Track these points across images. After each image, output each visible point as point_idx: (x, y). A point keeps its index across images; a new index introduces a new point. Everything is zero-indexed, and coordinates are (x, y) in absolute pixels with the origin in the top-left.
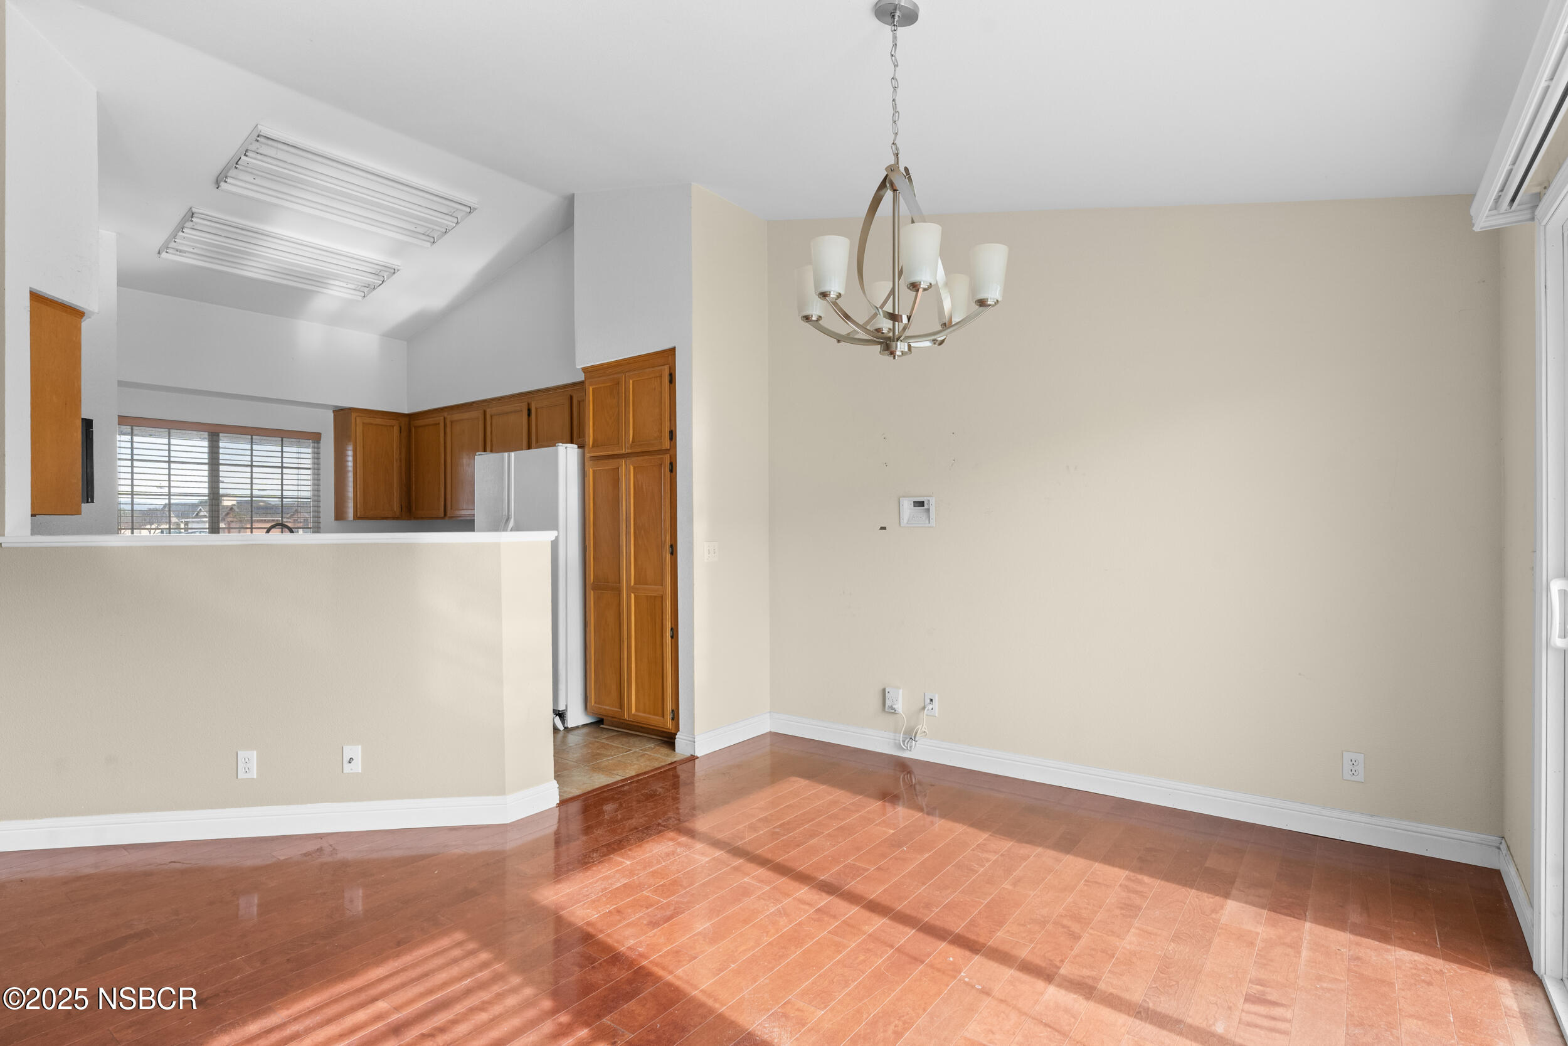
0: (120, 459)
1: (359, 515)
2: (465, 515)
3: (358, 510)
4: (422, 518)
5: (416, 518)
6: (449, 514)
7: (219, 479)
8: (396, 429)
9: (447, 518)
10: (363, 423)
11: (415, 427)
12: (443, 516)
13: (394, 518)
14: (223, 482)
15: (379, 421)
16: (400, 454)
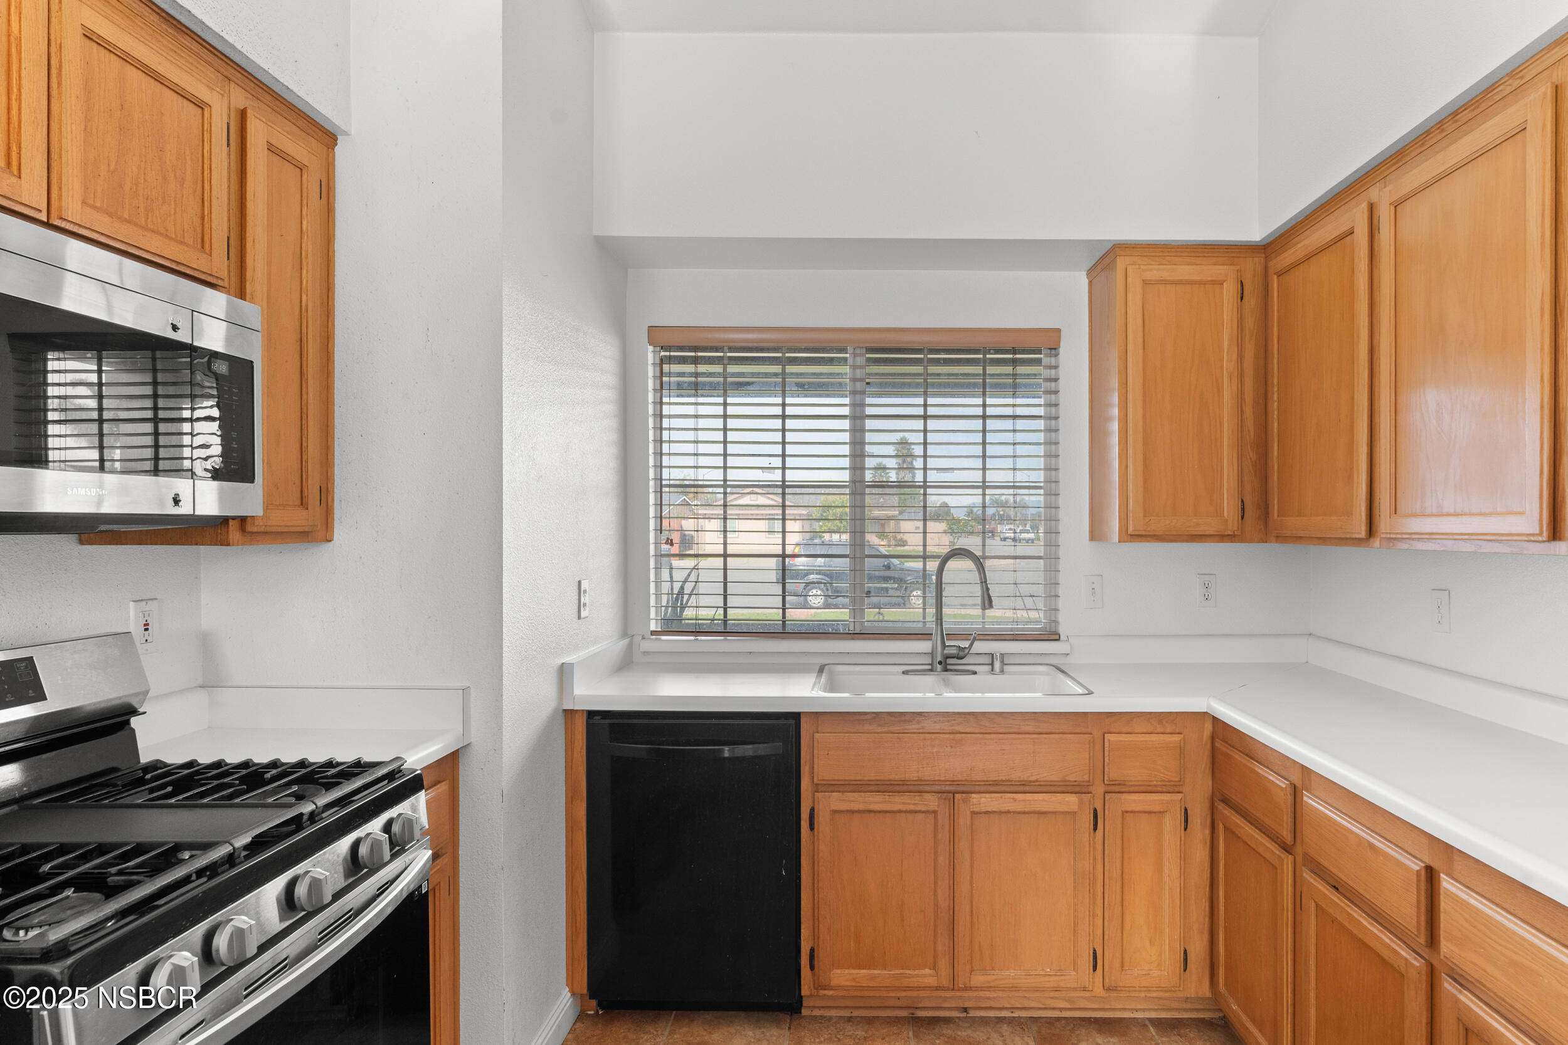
1: (1134, 527)
2: (1431, 536)
3: (1131, 515)
4: (1298, 539)
5: (1281, 538)
6: (1384, 523)
8: (1229, 290)
9: (1376, 543)
10: (1146, 283)
11: (1280, 274)
12: (1363, 534)
13: (1223, 537)
15: (1185, 271)
16: (1241, 357)
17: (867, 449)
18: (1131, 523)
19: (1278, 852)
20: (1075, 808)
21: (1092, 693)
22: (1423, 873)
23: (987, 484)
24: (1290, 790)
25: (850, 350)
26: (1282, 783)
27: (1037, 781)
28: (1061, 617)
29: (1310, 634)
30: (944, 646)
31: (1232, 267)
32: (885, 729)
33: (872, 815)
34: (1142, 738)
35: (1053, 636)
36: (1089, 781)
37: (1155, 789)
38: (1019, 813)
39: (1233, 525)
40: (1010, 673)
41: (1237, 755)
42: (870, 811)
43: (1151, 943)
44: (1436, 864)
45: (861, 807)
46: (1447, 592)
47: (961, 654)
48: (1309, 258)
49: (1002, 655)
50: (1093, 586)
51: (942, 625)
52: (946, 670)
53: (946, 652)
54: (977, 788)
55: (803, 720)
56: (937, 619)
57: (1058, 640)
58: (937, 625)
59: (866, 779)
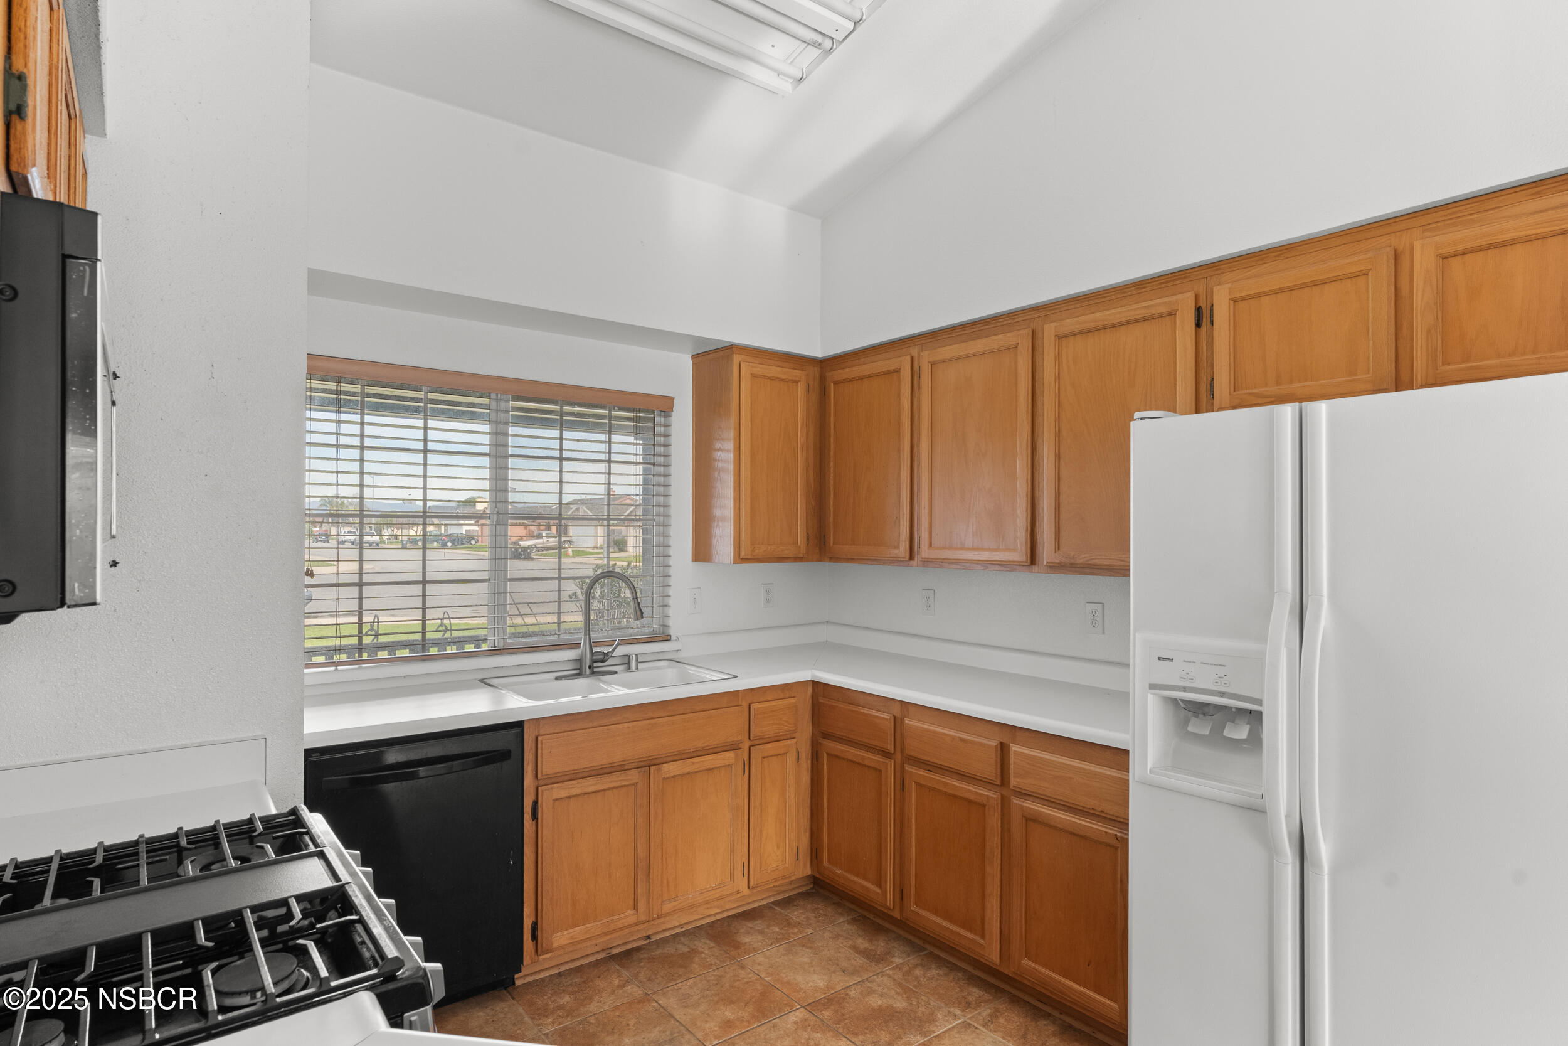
0: (310, 444)
1: (742, 554)
3: (744, 543)
4: (848, 559)
5: (831, 559)
7: (507, 485)
8: (801, 387)
10: (756, 376)
11: (835, 382)
13: (797, 559)
14: (514, 491)
15: (774, 371)
17: (509, 484)
18: (742, 549)
19: (881, 760)
20: (732, 761)
21: (737, 677)
22: (999, 746)
23: (611, 517)
24: (892, 720)
25: (493, 396)
26: (887, 716)
27: (707, 746)
28: (671, 622)
29: (827, 622)
30: (592, 654)
31: (803, 372)
32: (595, 724)
33: (586, 796)
34: (773, 703)
35: (664, 637)
36: (741, 740)
37: (782, 738)
38: (696, 772)
39: (803, 551)
40: (644, 670)
41: (841, 705)
42: (585, 793)
43: (778, 848)
44: (1004, 741)
45: (579, 791)
46: (933, 592)
47: (605, 657)
48: (862, 378)
49: (637, 655)
50: (695, 596)
51: (589, 635)
52: (593, 673)
53: (594, 658)
54: (665, 760)
55: (526, 726)
56: (586, 631)
57: (669, 640)
58: (585, 635)
59: (582, 767)
